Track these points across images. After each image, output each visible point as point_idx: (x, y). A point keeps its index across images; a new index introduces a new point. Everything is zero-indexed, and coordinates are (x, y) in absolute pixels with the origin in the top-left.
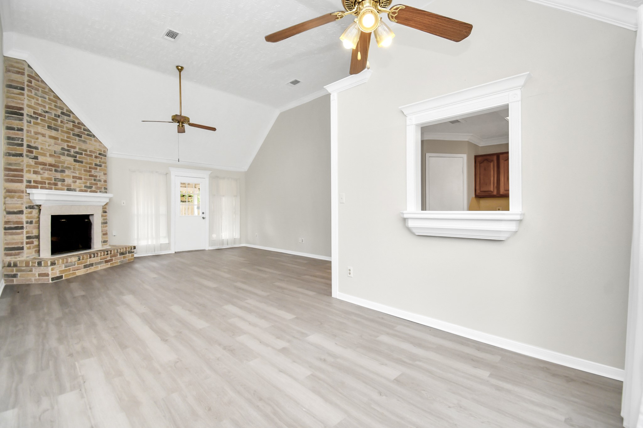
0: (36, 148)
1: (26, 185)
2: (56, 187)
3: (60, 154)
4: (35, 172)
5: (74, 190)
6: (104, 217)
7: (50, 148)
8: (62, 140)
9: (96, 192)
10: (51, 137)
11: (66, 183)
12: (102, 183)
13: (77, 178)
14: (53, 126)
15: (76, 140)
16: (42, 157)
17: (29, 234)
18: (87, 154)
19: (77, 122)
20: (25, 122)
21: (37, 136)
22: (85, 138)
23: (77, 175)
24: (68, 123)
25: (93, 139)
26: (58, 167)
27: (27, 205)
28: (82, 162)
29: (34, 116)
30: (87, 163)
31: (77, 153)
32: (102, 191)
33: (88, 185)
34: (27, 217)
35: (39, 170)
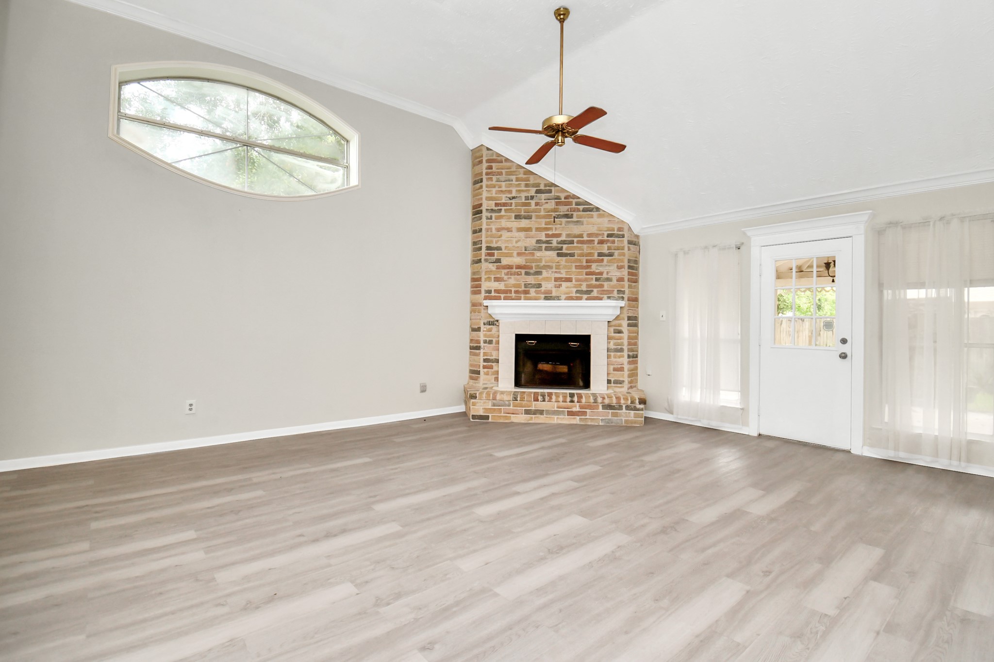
0: (499, 249)
1: (484, 296)
2: (527, 296)
3: (535, 250)
4: (497, 279)
5: (558, 298)
6: (616, 341)
7: (519, 244)
8: (538, 229)
9: (601, 299)
10: (520, 230)
11: (543, 289)
12: (614, 282)
13: (563, 280)
14: (522, 213)
15: (561, 224)
16: (507, 259)
17: (487, 356)
18: (584, 241)
19: (563, 196)
20: (484, 220)
21: (500, 233)
22: (579, 217)
23: (564, 276)
24: (547, 203)
26: (531, 268)
27: (485, 321)
28: (572, 255)
29: (497, 208)
30: (582, 255)
31: (564, 242)
32: (615, 297)
33: (584, 288)
34: (485, 336)
35: (503, 275)
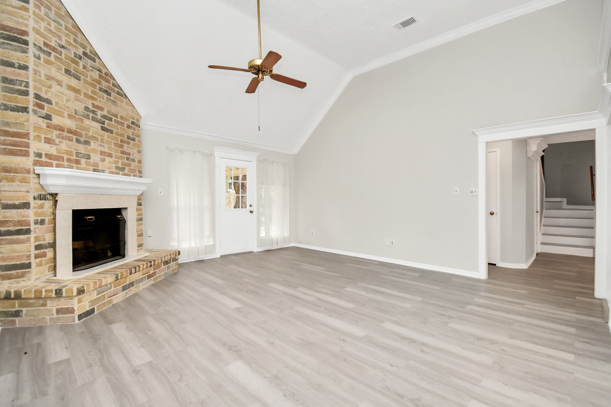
0: (49, 102)
1: (34, 160)
2: (78, 165)
3: (83, 116)
4: (48, 141)
5: (103, 171)
6: (138, 212)
7: (69, 104)
8: (86, 95)
9: (130, 176)
10: (71, 88)
11: (91, 161)
12: (136, 163)
13: (106, 154)
14: (72, 70)
15: (103, 99)
16: (58, 117)
17: (39, 241)
18: (118, 121)
19: (104, 71)
20: (31, 54)
21: (49, 83)
22: (115, 98)
23: (106, 150)
24: (92, 70)
25: (124, 100)
26: (81, 136)
27: (36, 194)
28: (111, 132)
29: (46, 49)
30: (117, 134)
31: (105, 117)
32: (137, 175)
33: (120, 165)
34: (36, 214)
35: (54, 138)
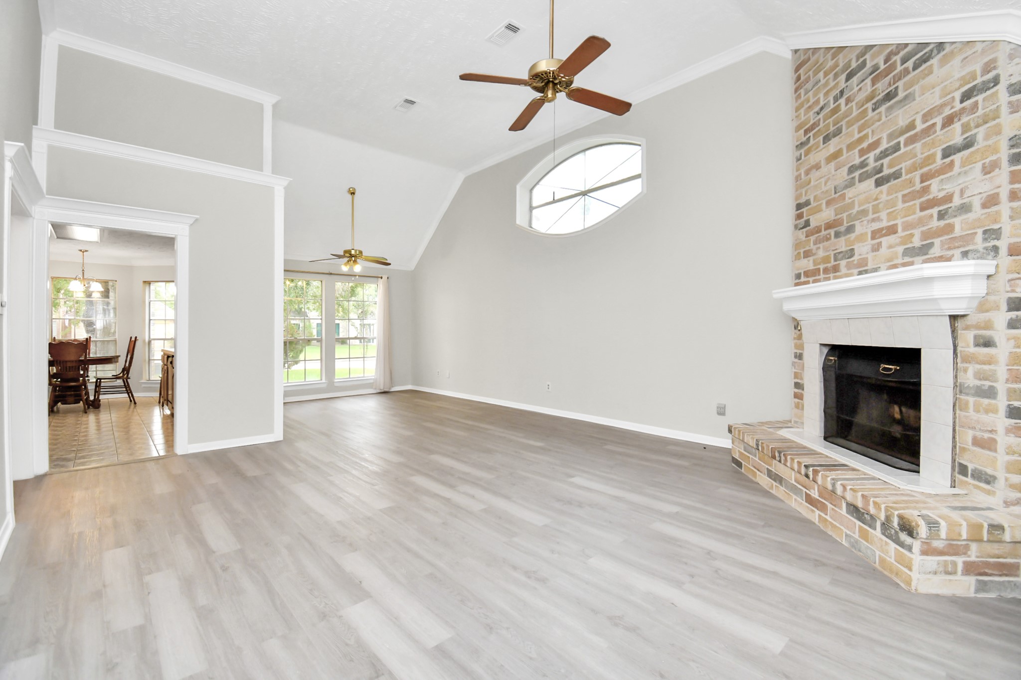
0: (808, 203)
3: (846, 187)
4: (807, 254)
6: (978, 366)
7: (828, 186)
8: (850, 148)
9: (949, 259)
11: (856, 257)
13: (884, 232)
14: (831, 129)
15: (880, 120)
18: (916, 135)
19: (883, 59)
21: (809, 177)
23: (885, 224)
24: (861, 88)
26: (842, 223)
28: (896, 175)
29: (805, 138)
30: (914, 169)
32: (976, 251)
33: (917, 242)
